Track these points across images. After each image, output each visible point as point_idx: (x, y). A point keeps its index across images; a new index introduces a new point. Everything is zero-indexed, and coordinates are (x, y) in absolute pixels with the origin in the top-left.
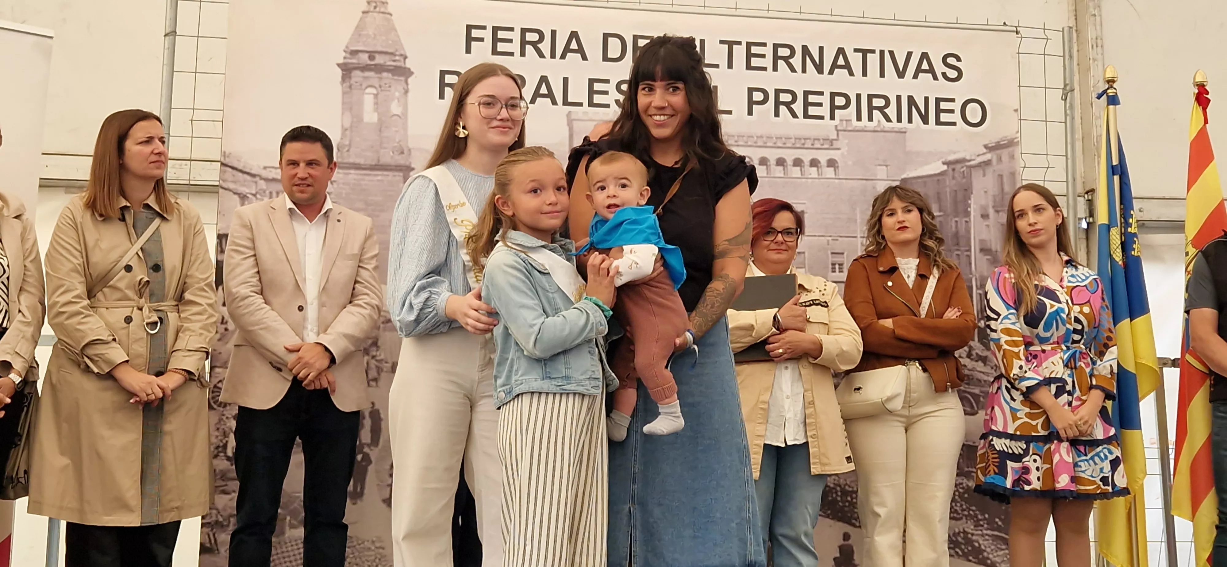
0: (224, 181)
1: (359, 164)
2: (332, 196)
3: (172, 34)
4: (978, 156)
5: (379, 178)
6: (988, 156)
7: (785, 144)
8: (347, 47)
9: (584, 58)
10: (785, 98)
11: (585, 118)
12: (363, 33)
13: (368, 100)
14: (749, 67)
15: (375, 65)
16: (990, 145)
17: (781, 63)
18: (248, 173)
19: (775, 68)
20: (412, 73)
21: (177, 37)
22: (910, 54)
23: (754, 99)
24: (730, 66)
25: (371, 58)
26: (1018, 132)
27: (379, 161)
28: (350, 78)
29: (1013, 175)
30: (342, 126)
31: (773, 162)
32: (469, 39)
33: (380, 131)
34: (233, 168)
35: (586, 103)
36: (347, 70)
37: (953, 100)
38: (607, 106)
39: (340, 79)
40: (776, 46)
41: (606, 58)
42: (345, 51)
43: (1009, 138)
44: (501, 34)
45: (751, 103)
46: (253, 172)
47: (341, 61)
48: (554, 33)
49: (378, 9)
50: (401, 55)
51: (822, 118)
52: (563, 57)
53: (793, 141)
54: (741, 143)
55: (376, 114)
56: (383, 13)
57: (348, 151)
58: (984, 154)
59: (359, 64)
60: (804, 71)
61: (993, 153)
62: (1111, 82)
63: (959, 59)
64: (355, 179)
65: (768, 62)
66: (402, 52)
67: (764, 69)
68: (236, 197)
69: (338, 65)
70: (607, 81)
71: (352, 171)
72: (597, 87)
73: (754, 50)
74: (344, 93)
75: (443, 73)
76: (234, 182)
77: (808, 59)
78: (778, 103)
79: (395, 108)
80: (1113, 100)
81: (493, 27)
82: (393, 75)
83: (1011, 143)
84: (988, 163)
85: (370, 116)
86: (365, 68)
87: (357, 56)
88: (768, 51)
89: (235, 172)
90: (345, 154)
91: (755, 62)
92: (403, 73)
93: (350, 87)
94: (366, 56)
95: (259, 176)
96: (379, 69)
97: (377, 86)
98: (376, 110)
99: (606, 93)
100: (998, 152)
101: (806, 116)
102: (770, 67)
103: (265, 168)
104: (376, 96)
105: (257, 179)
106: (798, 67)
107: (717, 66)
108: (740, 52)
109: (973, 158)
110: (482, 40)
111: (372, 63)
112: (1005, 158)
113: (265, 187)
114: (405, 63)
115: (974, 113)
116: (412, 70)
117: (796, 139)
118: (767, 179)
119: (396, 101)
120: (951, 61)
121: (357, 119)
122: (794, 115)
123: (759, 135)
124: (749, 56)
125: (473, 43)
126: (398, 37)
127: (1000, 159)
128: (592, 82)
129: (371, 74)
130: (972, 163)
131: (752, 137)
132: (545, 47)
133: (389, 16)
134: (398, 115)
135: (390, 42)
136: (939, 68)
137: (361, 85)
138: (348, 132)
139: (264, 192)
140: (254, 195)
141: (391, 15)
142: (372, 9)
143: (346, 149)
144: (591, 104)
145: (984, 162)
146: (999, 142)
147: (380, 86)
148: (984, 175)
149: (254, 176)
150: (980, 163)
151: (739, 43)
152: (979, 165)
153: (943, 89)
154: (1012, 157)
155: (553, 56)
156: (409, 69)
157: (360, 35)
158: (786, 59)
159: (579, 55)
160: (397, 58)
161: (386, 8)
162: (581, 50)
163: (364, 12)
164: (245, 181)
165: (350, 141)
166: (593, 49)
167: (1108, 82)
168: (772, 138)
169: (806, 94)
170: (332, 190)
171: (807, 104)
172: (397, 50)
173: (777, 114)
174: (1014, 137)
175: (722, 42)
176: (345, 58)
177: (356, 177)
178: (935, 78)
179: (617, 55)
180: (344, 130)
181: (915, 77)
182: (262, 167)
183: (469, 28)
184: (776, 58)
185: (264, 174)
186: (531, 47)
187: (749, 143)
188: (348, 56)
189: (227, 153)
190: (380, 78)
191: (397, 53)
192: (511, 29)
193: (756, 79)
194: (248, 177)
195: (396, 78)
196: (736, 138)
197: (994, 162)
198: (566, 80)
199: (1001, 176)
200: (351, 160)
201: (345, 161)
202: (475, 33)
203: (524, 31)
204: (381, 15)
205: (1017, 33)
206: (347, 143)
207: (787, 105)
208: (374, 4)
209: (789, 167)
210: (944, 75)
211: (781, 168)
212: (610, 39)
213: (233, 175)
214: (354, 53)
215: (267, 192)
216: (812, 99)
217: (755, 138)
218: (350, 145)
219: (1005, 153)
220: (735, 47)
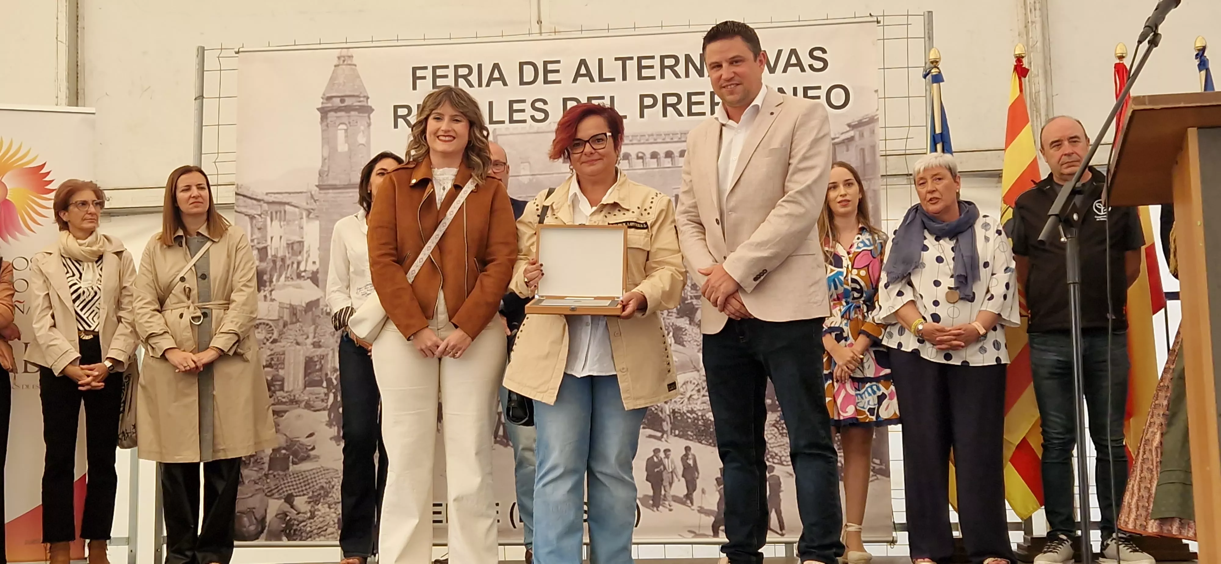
0: (237, 206)
1: (335, 185)
2: (316, 212)
3: (200, 97)
4: (842, 134)
5: (351, 194)
6: (852, 133)
7: (672, 139)
8: (324, 94)
9: (505, 84)
10: (672, 100)
11: (507, 133)
12: (336, 82)
13: (341, 134)
14: (640, 77)
15: (345, 106)
16: (853, 124)
17: (667, 71)
18: (255, 199)
19: (662, 76)
20: (373, 110)
21: (204, 100)
22: (780, 52)
23: (645, 104)
24: (624, 78)
25: (342, 101)
26: (877, 110)
27: (350, 180)
28: (327, 118)
29: (873, 147)
30: (323, 156)
31: (662, 155)
32: (415, 78)
33: (350, 157)
34: (244, 196)
35: (507, 121)
36: (324, 112)
37: (819, 88)
38: (524, 121)
39: (320, 120)
40: (662, 58)
41: (522, 83)
42: (322, 98)
43: (870, 116)
44: (439, 72)
45: (642, 107)
46: (258, 198)
47: (320, 106)
48: (480, 66)
49: (345, 63)
50: (364, 97)
51: (704, 114)
52: (488, 85)
53: (679, 136)
54: (634, 142)
55: (347, 145)
56: (350, 65)
57: (327, 175)
58: (847, 132)
59: (333, 107)
60: (687, 75)
61: (855, 130)
62: (935, 63)
63: (824, 51)
64: (333, 197)
65: (656, 72)
66: (366, 95)
67: (653, 78)
68: (247, 218)
69: (318, 109)
70: (524, 101)
71: (331, 191)
72: (516, 106)
73: (644, 63)
74: (323, 131)
75: (396, 108)
76: (246, 207)
77: (690, 65)
78: (665, 105)
79: (361, 139)
80: (938, 79)
81: (433, 67)
82: (359, 113)
83: (872, 120)
84: (852, 139)
85: (342, 147)
86: (337, 110)
87: (331, 101)
88: (656, 62)
89: (245, 199)
90: (325, 178)
91: (645, 73)
92: (367, 110)
93: (327, 126)
94: (338, 100)
95: (263, 200)
96: (348, 109)
97: (347, 123)
98: (346, 142)
99: (523, 111)
100: (860, 129)
101: (690, 113)
102: (658, 76)
103: (267, 194)
104: (346, 130)
105: (262, 203)
106: (682, 73)
107: (613, 80)
108: (632, 66)
109: (837, 136)
110: (424, 78)
111: (343, 105)
112: (866, 134)
113: (267, 209)
114: (367, 102)
115: (838, 97)
116: (373, 107)
117: (681, 134)
118: (657, 170)
119: (361, 134)
120: (817, 53)
121: (333, 150)
122: (680, 114)
123: (650, 133)
124: (640, 68)
125: (418, 81)
126: (361, 81)
127: (862, 135)
128: (511, 103)
129: (343, 114)
130: (836, 140)
131: (644, 136)
132: (474, 78)
133: (354, 67)
134: (363, 144)
135: (356, 87)
136: (806, 61)
137: (335, 123)
138: (326, 161)
139: (267, 213)
140: (260, 215)
141: (355, 65)
142: (341, 62)
143: (326, 174)
144: (512, 121)
145: (847, 139)
146: (861, 120)
147: (349, 123)
148: (848, 150)
149: (258, 200)
150: (844, 140)
151: (631, 58)
152: (843, 142)
153: (810, 78)
154: (873, 132)
155: (480, 85)
156: (371, 107)
157: (334, 84)
158: (671, 67)
159: (501, 82)
160: (362, 99)
161: (352, 61)
162: (502, 78)
163: (335, 66)
164: (253, 204)
165: (329, 167)
166: (512, 76)
167: (932, 63)
168: (661, 135)
169: (690, 95)
170: (316, 207)
171: (690, 104)
172: (361, 93)
173: (665, 115)
174: (874, 114)
175: (616, 59)
176: (322, 103)
177: (333, 195)
178: (803, 70)
179: (531, 79)
180: (324, 159)
181: (785, 71)
182: (265, 193)
183: (415, 69)
184: (663, 67)
185: (267, 198)
186: (462, 80)
187: (642, 141)
188: (325, 101)
189: (239, 184)
190: (349, 116)
191: (362, 95)
192: (447, 67)
193: (647, 87)
194: (255, 202)
195: (361, 115)
196: (631, 138)
197: (857, 137)
198: (491, 104)
199: (863, 150)
200: (331, 182)
201: (326, 183)
202: (419, 73)
203: (456, 67)
204: (349, 66)
205: (878, 22)
206: (326, 169)
207: (673, 106)
208: (343, 59)
209: (676, 158)
210: (811, 66)
211: (669, 160)
212: (525, 66)
213: (245, 201)
214: (329, 98)
215: (269, 212)
216: (694, 99)
217: (647, 136)
218: (328, 171)
219: (866, 130)
220: (628, 62)
